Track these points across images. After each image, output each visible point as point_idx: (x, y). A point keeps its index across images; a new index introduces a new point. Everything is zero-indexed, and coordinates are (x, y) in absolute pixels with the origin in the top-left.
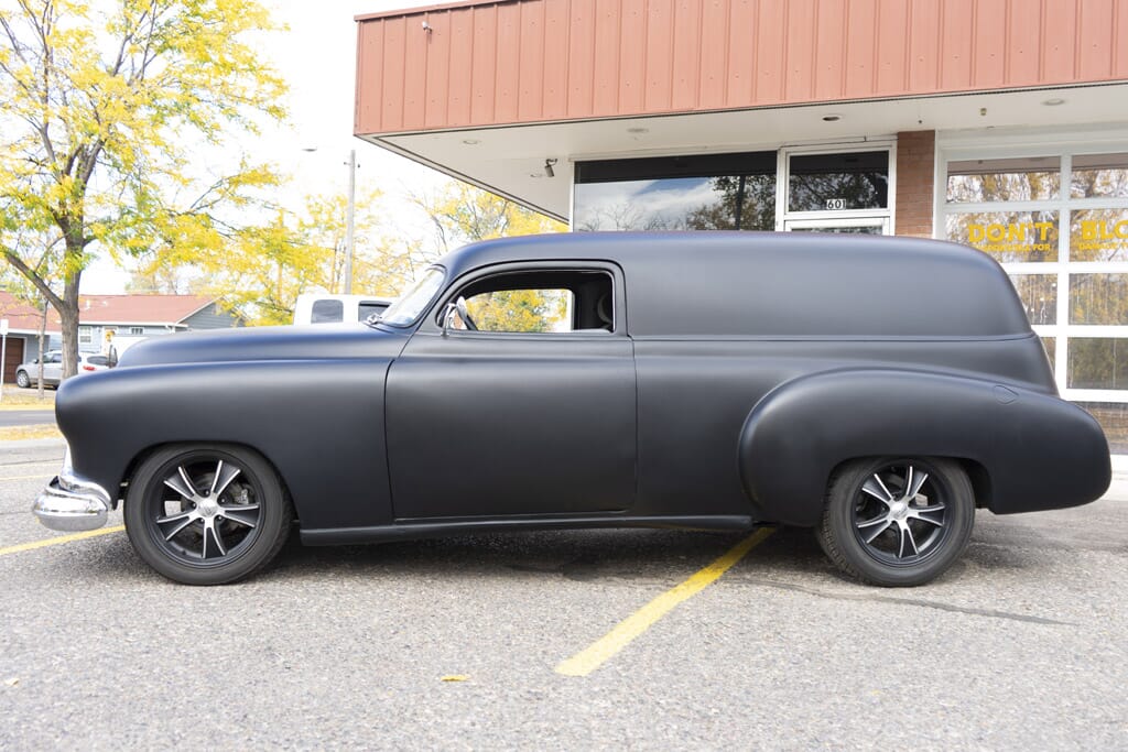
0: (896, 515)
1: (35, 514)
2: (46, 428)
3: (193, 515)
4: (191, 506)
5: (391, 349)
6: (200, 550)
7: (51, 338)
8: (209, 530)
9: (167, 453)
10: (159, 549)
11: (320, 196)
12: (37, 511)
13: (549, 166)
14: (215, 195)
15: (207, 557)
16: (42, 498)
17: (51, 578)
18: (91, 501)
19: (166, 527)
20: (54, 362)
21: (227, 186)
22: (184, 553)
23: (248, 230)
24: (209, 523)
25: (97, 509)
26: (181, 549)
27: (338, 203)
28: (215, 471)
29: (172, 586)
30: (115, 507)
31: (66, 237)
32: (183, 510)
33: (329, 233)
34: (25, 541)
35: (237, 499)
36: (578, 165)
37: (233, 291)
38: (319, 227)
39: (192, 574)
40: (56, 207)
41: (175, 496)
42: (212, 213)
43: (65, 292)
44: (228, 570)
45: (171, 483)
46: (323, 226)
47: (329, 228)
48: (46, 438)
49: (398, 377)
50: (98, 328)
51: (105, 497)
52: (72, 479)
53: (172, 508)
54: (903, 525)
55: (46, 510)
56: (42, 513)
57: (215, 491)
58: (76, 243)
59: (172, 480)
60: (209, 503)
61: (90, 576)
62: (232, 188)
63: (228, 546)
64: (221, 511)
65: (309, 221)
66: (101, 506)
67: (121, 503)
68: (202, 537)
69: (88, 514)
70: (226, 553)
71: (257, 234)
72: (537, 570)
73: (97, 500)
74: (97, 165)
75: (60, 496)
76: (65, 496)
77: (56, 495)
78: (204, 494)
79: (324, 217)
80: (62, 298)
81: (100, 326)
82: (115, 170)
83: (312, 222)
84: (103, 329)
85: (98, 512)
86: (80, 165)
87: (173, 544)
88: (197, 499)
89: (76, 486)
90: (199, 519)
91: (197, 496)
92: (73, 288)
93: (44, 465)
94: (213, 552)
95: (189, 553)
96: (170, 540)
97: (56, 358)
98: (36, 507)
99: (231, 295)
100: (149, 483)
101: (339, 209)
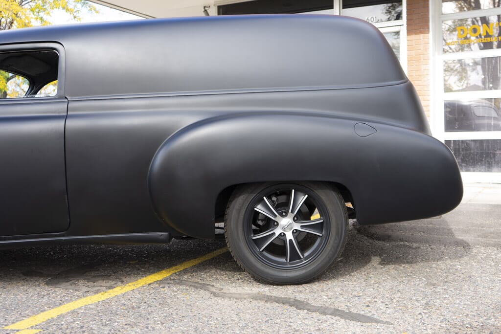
0: (284, 228)
13: (205, 10)
36: (219, 7)
54: (289, 236)
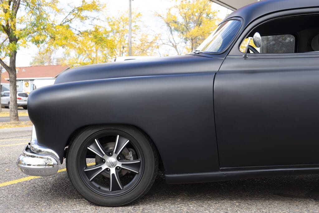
1: (19, 166)
2: (5, 124)
3: (104, 167)
4: (102, 161)
5: (213, 67)
6: (108, 186)
7: (3, 86)
8: (113, 175)
9: (89, 131)
10: (86, 185)
11: (113, 17)
12: (19, 165)
14: (72, 17)
15: (112, 191)
16: (22, 158)
17: (28, 201)
18: (48, 159)
19: (89, 174)
20: (5, 96)
21: (77, 12)
22: (99, 188)
23: (86, 32)
24: (113, 171)
25: (52, 164)
26: (98, 186)
27: (121, 20)
28: (115, 141)
29: (93, 207)
30: (62, 162)
31: (9, 38)
32: (97, 164)
33: (118, 34)
34: (10, 179)
35: (127, 157)
37: (77, 63)
38: (113, 32)
39: (105, 200)
40: (5, 25)
41: (92, 155)
42: (70, 25)
43: (10, 63)
44: (124, 198)
45: (91, 148)
46: (115, 31)
47: (118, 32)
48: (5, 128)
49: (220, 83)
50: (21, 81)
51: (56, 157)
52: (37, 147)
53: (91, 162)
55: (25, 164)
56: (23, 166)
57: (116, 153)
58: (13, 40)
59: (91, 146)
60: (112, 159)
61: (48, 200)
62: (79, 12)
63: (124, 184)
64: (119, 164)
65: (109, 29)
66: (53, 161)
67: (65, 160)
68: (109, 179)
69: (47, 167)
70: (123, 187)
71: (91, 33)
72: (296, 197)
73: (52, 158)
74: (20, 5)
75: (32, 156)
76: (34, 157)
77: (29, 156)
78: (110, 154)
79: (116, 27)
80: (9, 66)
81: (22, 80)
82: (28, 7)
83: (110, 29)
84: (23, 81)
85: (53, 165)
86: (13, 5)
87: (93, 183)
88: (105, 157)
89: (40, 151)
90: (107, 169)
91: (105, 155)
92: (13, 62)
93: (9, 140)
94: (116, 188)
95: (102, 188)
96: (92, 180)
97: (6, 94)
98: (19, 162)
99: (76, 64)
100: (80, 148)
101: (122, 23)
